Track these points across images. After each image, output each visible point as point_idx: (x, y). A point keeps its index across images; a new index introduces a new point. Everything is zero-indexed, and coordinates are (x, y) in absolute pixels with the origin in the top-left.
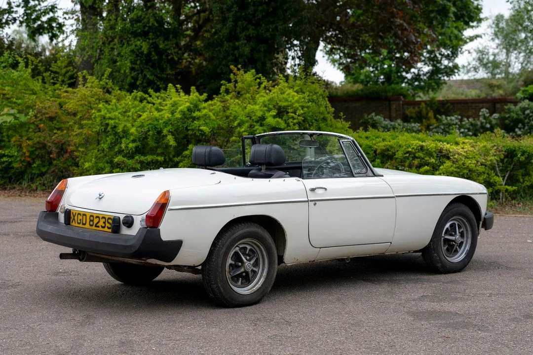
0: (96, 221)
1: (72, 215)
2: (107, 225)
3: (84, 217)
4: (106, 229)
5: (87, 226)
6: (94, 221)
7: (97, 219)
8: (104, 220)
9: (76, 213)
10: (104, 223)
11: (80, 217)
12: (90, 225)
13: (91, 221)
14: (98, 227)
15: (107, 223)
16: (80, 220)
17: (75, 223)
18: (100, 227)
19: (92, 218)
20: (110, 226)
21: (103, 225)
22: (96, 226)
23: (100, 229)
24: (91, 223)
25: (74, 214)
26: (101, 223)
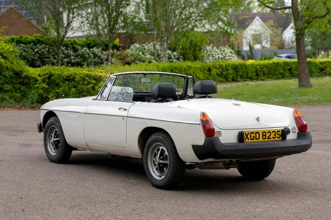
0: (268, 135)
1: (245, 135)
2: (277, 136)
3: (257, 134)
4: (276, 139)
5: (261, 139)
6: (266, 135)
7: (269, 134)
8: (274, 133)
9: (248, 133)
10: (275, 135)
11: (252, 135)
12: (263, 139)
13: (263, 135)
14: (271, 138)
15: (276, 135)
16: (254, 137)
17: (249, 139)
18: (272, 138)
19: (264, 134)
20: (279, 136)
21: (274, 137)
22: (268, 138)
23: (272, 139)
24: (264, 137)
25: (247, 134)
26: (272, 135)
